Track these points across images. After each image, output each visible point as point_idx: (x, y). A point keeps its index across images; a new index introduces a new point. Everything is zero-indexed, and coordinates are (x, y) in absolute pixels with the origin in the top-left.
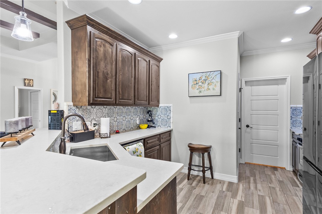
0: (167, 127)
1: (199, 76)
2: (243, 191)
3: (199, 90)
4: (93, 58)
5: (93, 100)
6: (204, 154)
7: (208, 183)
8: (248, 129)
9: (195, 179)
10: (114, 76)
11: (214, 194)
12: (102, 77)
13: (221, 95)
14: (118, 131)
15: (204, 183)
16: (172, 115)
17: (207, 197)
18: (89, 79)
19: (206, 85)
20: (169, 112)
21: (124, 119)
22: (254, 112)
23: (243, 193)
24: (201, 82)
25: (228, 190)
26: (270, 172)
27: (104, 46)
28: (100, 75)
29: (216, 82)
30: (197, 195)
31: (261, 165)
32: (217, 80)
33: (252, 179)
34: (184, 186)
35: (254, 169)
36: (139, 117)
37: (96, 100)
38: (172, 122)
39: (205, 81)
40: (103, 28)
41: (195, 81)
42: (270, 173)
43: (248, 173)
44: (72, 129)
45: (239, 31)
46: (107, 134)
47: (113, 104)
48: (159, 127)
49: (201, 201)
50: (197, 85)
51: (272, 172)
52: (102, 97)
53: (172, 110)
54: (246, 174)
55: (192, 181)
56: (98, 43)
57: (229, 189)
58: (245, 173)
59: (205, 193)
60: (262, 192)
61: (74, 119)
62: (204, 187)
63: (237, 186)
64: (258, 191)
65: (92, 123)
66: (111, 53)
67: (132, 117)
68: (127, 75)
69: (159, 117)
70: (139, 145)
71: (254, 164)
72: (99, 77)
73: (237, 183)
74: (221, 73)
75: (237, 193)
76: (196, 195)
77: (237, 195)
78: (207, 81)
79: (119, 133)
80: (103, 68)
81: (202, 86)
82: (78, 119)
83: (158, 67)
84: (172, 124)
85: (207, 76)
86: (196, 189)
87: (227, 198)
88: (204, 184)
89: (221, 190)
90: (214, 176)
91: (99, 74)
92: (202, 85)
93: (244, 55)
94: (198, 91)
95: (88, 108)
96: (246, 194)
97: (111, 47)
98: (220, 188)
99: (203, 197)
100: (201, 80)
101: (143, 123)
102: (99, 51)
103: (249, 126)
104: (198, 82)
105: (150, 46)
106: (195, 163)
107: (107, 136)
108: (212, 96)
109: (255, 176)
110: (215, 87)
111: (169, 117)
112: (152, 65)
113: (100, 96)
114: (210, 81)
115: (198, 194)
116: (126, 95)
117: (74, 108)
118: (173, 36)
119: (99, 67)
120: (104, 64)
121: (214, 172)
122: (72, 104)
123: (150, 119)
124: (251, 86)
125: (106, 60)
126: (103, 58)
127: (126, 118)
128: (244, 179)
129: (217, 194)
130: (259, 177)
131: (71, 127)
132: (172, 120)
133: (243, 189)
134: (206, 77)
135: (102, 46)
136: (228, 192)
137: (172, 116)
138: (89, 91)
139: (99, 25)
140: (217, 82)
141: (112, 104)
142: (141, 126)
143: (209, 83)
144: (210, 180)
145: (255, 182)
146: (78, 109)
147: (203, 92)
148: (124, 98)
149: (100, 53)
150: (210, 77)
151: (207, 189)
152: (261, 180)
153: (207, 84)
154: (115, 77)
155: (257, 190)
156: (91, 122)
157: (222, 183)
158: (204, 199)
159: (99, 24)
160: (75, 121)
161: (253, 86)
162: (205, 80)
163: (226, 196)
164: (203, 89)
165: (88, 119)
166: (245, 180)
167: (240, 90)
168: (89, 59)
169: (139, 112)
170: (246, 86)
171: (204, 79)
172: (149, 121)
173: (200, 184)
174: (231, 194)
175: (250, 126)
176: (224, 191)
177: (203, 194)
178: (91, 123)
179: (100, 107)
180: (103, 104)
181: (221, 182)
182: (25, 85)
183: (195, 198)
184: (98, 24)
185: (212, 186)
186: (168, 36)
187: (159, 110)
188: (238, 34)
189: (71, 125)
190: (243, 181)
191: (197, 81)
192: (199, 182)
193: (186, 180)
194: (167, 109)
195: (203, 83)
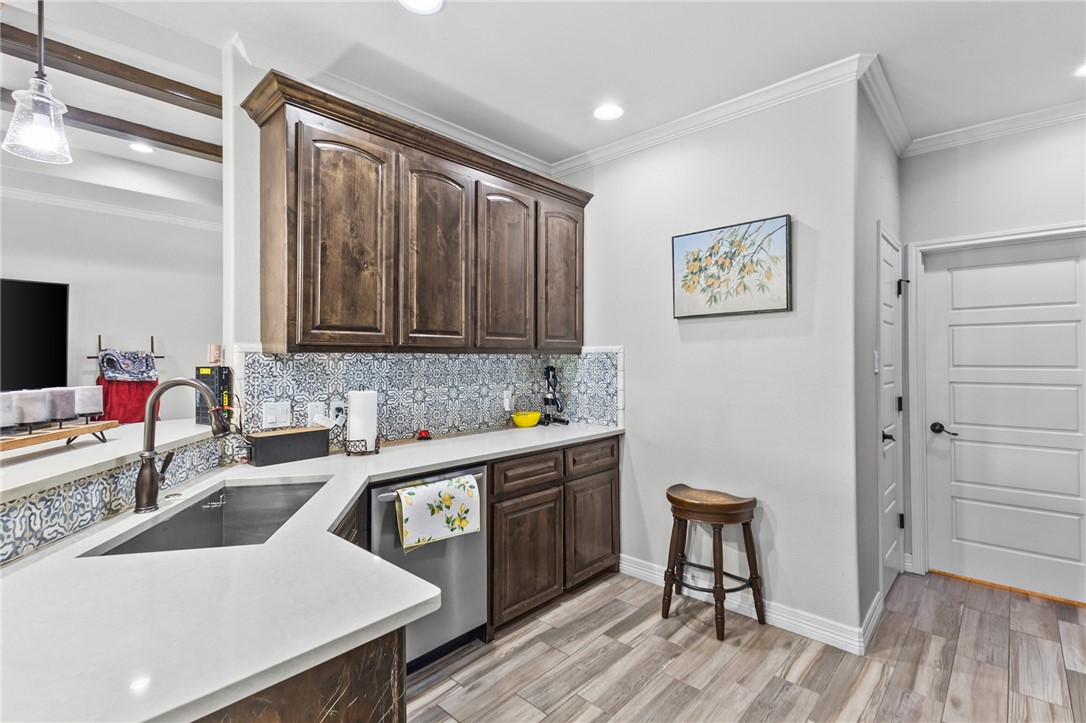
0: (608, 424)
1: (708, 241)
2: (873, 696)
3: (710, 294)
4: (307, 205)
5: (305, 333)
6: (720, 530)
7: (735, 639)
8: (941, 441)
9: (693, 617)
10: (388, 258)
11: (742, 689)
12: (340, 263)
13: (789, 308)
14: (427, 432)
15: (721, 637)
16: (620, 383)
17: (708, 698)
18: (292, 271)
19: (733, 274)
20: (613, 372)
21: (453, 394)
22: (966, 374)
23: (873, 704)
24: (717, 262)
25: (808, 681)
26: (1036, 625)
27: (350, 164)
28: (331, 257)
29: (772, 258)
30: (676, 682)
31: (1001, 588)
32: (772, 252)
33: (935, 646)
34: (640, 640)
35: (962, 603)
36: (511, 387)
37: (316, 336)
38: (620, 406)
39: (731, 259)
40: (341, 109)
41: (695, 260)
42: (1032, 626)
43: (926, 619)
44: (259, 424)
45: (858, 55)
46: (363, 443)
47: (388, 347)
48: (583, 422)
49: (678, 713)
50: (703, 275)
51: (1045, 625)
52: (338, 324)
53: (620, 367)
54: (917, 619)
55: (679, 622)
56: (324, 157)
57: (816, 675)
58: (915, 613)
59: (708, 680)
60: (963, 715)
61: (266, 395)
62: (713, 652)
63: (854, 667)
64: (948, 704)
65: (331, 406)
66: (374, 185)
67: (484, 391)
68: (442, 253)
69: (583, 388)
70: (457, 485)
71: (970, 582)
72: (328, 261)
73: (861, 656)
74: (789, 224)
75: (846, 699)
76: (670, 680)
77: (840, 711)
78: (737, 259)
79: (430, 438)
80: (345, 234)
81: (719, 278)
82: (279, 394)
83: (578, 222)
84: (620, 413)
85: (738, 238)
86: (678, 658)
87: (791, 716)
88: (716, 642)
89: (778, 675)
90: (767, 614)
91: (328, 253)
92: (721, 273)
93: (916, 149)
94: (706, 296)
95: (316, 360)
96: (884, 712)
97: (374, 166)
98: (777, 667)
99: (695, 695)
100: (717, 258)
101: (531, 409)
102: (327, 181)
103: (942, 427)
104: (704, 265)
105: (551, 158)
106: (699, 556)
107: (363, 449)
108: (756, 312)
109: (955, 635)
110: (765, 280)
111: (611, 391)
112: (546, 219)
113: (333, 323)
114: (747, 259)
115: (679, 678)
116: (439, 317)
117: (265, 360)
118: (608, 111)
119: (328, 232)
120: (349, 221)
121: (771, 600)
122: (258, 347)
123: (549, 396)
124: (949, 270)
125: (355, 208)
126: (343, 204)
127: (459, 392)
128: (901, 639)
129: (756, 695)
130: (972, 638)
131: (255, 418)
132: (620, 401)
133: (878, 686)
134: (732, 243)
135: (341, 163)
136: (806, 691)
137: (620, 386)
138: (292, 306)
139: (327, 101)
140: (775, 260)
141: (383, 347)
142: (519, 419)
143: (744, 266)
144: (749, 628)
145: (947, 662)
146: (279, 363)
147: (723, 297)
148: (431, 327)
149: (330, 187)
150: (748, 242)
151: (722, 664)
152: (979, 657)
153: (736, 268)
154: (392, 260)
155: (942, 700)
156: (328, 402)
157: (794, 645)
158: (695, 704)
159: (325, 97)
160: (269, 399)
161: (960, 268)
162: (731, 256)
163: (789, 705)
164: (723, 290)
165: (316, 394)
166: (903, 646)
167: (901, 287)
168: (292, 207)
169: (513, 370)
170: (925, 270)
171: (726, 253)
172: (546, 401)
173: (705, 637)
174: (814, 703)
175: (950, 427)
176: (790, 684)
177: (697, 683)
178: (329, 405)
179: (359, 356)
180: (348, 346)
181: (793, 642)
183: (660, 695)
184: (320, 98)
185: (747, 655)
186: (592, 112)
187: (583, 364)
188: (855, 67)
189: (256, 411)
190: (888, 652)
191: (700, 260)
192: (702, 631)
193: (658, 617)
194: (608, 362)
195: (722, 267)
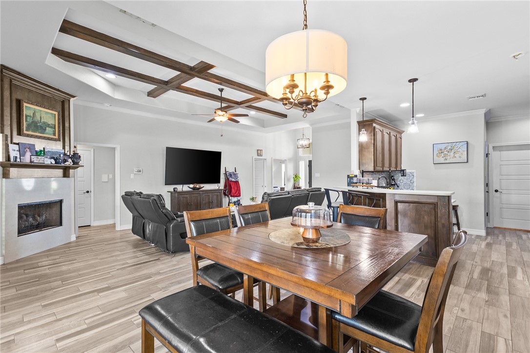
1: (445, 145)
3: (445, 158)
8: (497, 194)
13: (467, 162)
19: (452, 154)
20: (413, 177)
22: (504, 177)
26: (522, 233)
29: (463, 151)
32: (463, 149)
39: (451, 150)
41: (440, 150)
43: (497, 232)
45: (485, 109)
50: (443, 154)
53: (415, 176)
58: (494, 232)
69: (401, 181)
71: (505, 228)
73: (485, 236)
74: (467, 143)
78: (453, 150)
81: (447, 154)
83: (400, 137)
84: (415, 187)
85: (453, 146)
93: (491, 121)
94: (443, 159)
100: (447, 150)
103: (498, 191)
108: (458, 163)
109: (504, 234)
110: (461, 155)
111: (412, 182)
112: (398, 139)
123: (393, 183)
124: (500, 151)
130: (508, 235)
132: (415, 184)
134: (451, 147)
137: (415, 180)
143: (455, 152)
147: (449, 159)
150: (456, 147)
153: (453, 152)
154: (383, 152)
161: (503, 151)
164: (449, 157)
166: (494, 235)
167: (487, 155)
170: (493, 151)
175: (500, 191)
182: (258, 156)
188: (484, 111)
190: (491, 236)
191: (442, 150)
194: (411, 174)
195: (449, 152)
